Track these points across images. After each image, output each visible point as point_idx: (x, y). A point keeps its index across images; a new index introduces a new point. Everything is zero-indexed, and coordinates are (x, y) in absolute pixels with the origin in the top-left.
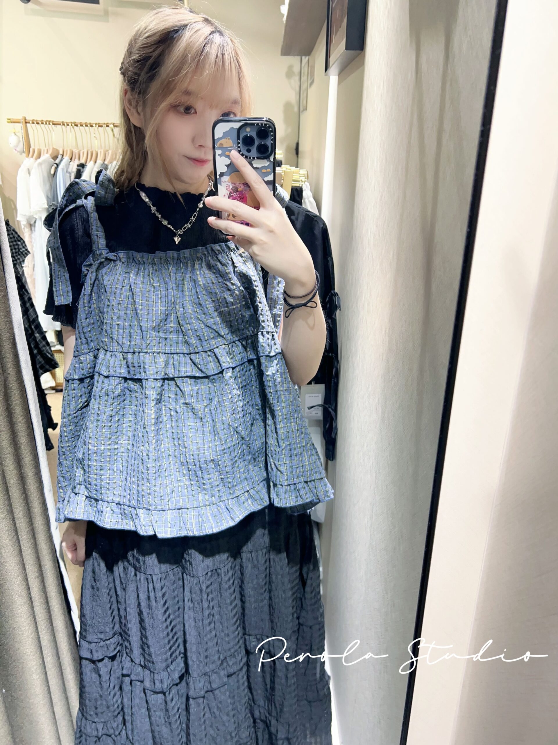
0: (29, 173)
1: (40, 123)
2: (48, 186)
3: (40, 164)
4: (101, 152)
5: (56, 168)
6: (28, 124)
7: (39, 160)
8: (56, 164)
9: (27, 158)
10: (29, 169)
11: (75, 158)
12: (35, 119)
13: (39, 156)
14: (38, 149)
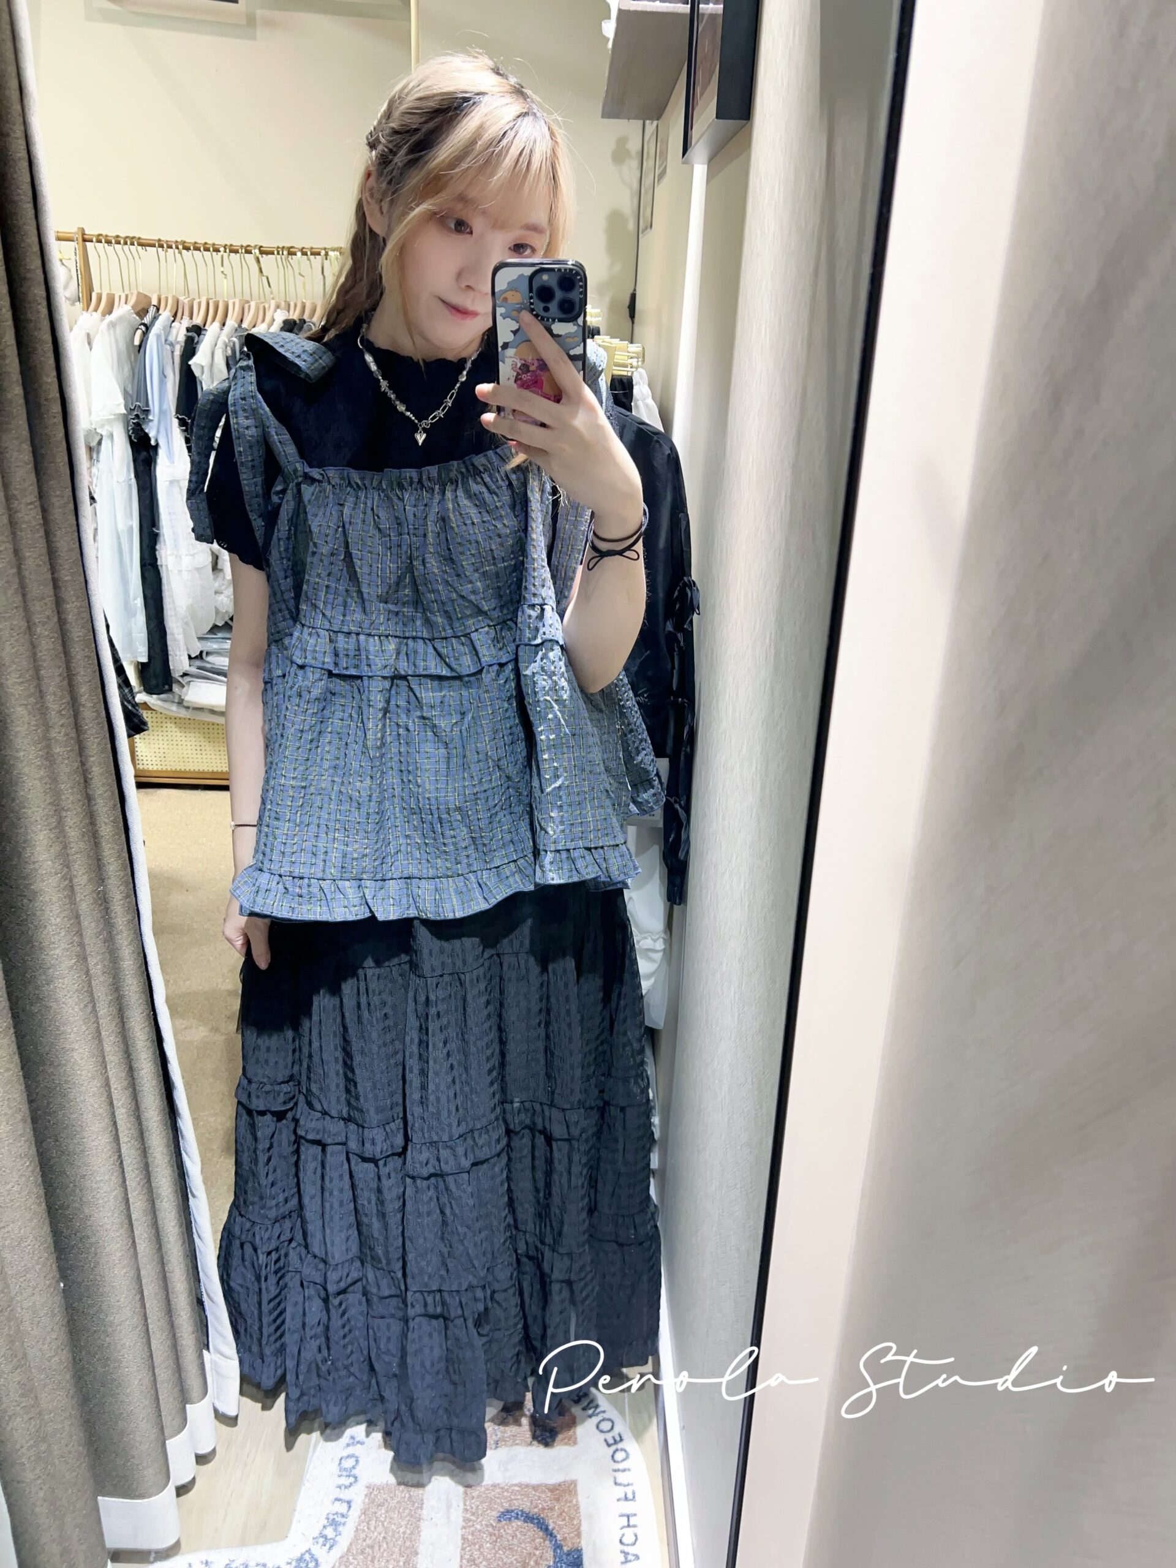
0: (90, 343)
1: (113, 241)
2: (127, 369)
3: (112, 325)
4: (234, 304)
5: (145, 334)
6: (87, 243)
7: (109, 318)
8: (145, 325)
9: (84, 312)
10: (88, 335)
11: (183, 314)
12: (104, 234)
13: (109, 310)
14: (108, 294)
